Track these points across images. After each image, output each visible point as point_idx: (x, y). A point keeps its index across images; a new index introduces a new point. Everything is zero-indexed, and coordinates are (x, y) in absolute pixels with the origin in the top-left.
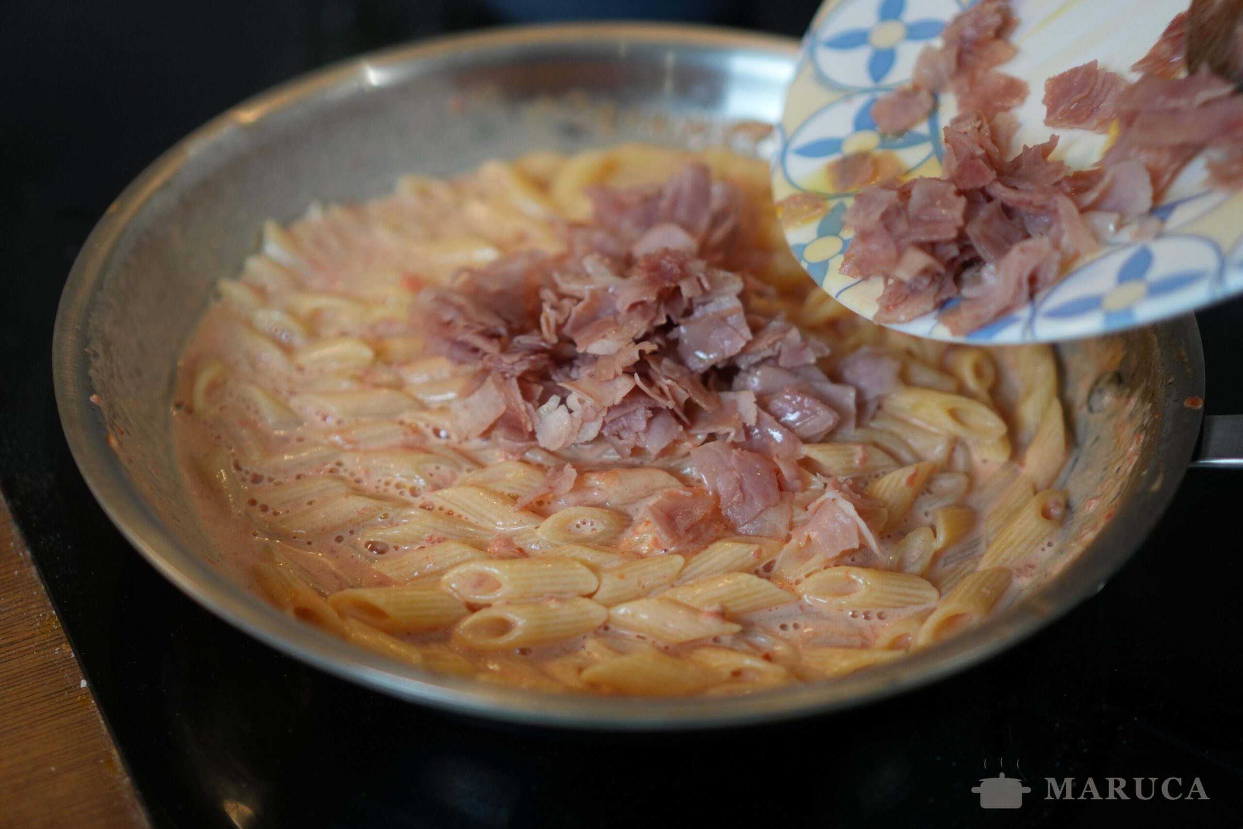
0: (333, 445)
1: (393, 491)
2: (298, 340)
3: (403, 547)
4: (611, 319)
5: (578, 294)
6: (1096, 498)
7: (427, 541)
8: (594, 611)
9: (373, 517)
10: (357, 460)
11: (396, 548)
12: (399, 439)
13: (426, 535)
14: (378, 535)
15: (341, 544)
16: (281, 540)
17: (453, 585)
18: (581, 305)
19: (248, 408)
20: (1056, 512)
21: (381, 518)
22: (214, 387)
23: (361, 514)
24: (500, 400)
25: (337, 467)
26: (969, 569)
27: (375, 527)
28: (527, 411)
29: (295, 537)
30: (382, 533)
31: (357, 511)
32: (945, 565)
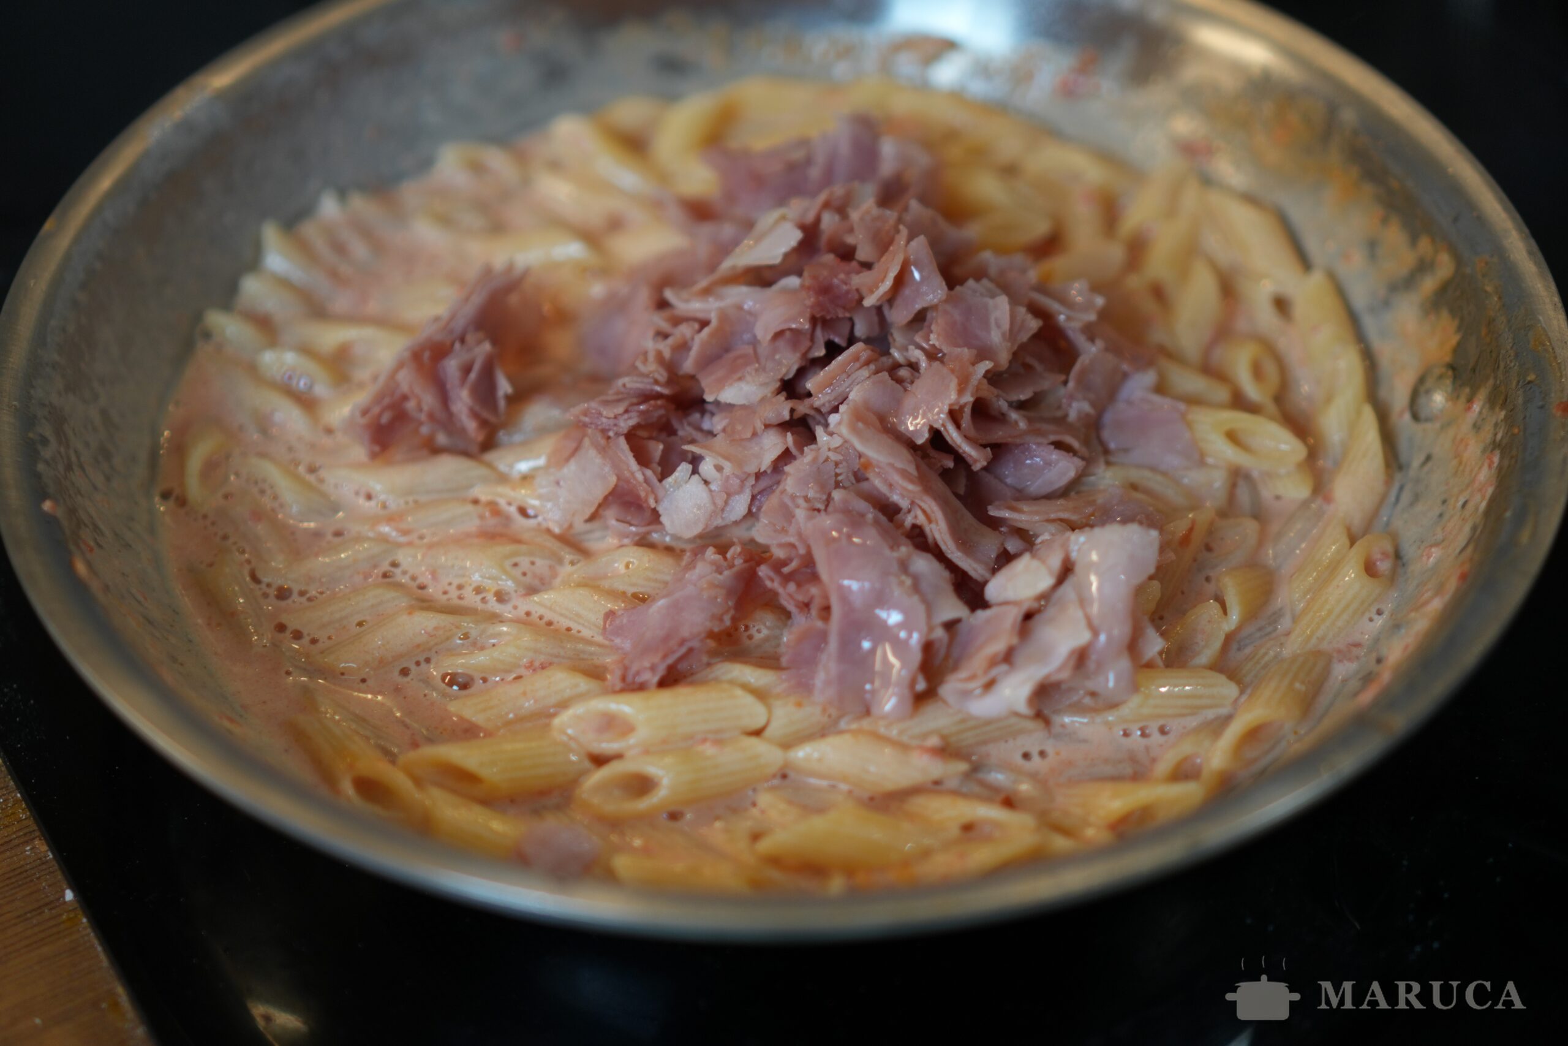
0: (383, 539)
1: (471, 599)
2: (321, 390)
3: (493, 678)
4: (750, 350)
5: (700, 315)
6: (1436, 545)
7: (527, 668)
8: (766, 753)
9: (448, 639)
10: (419, 557)
11: (485, 680)
12: (472, 525)
13: (525, 660)
14: (459, 664)
15: (408, 679)
16: (325, 679)
17: (570, 731)
18: (706, 331)
19: (262, 492)
20: (1384, 566)
21: (460, 639)
22: (211, 467)
23: (431, 636)
24: (607, 469)
25: (393, 569)
26: (1272, 653)
27: (453, 652)
28: (646, 481)
29: (343, 674)
30: (463, 661)
31: (426, 632)
32: (1239, 649)
